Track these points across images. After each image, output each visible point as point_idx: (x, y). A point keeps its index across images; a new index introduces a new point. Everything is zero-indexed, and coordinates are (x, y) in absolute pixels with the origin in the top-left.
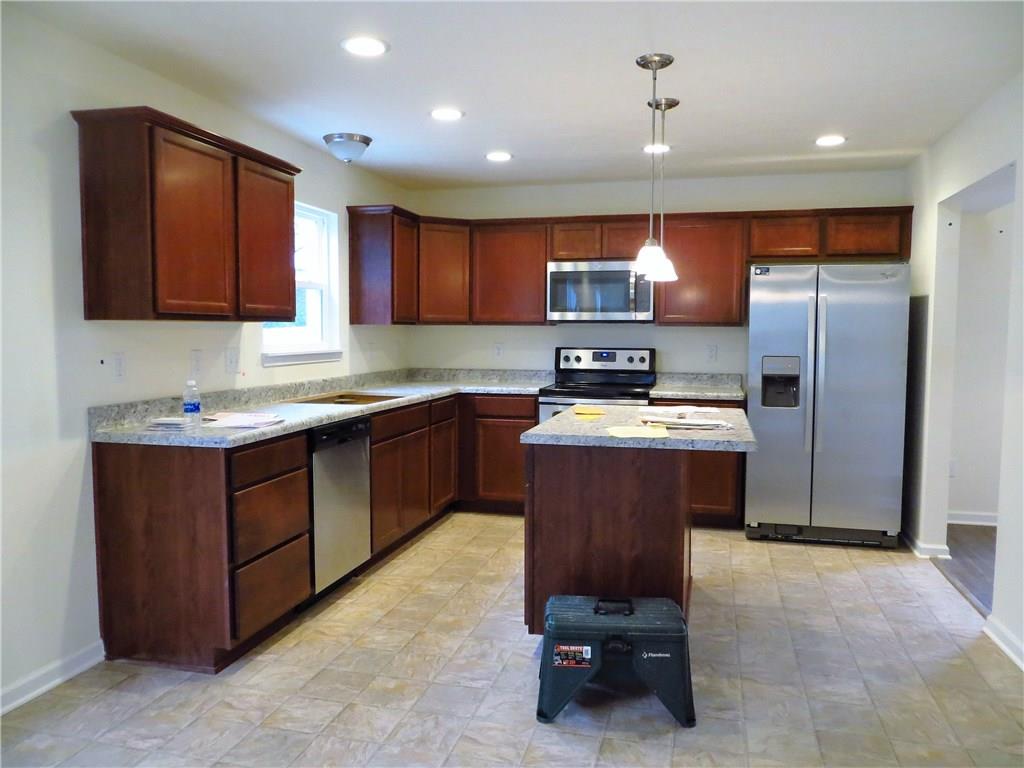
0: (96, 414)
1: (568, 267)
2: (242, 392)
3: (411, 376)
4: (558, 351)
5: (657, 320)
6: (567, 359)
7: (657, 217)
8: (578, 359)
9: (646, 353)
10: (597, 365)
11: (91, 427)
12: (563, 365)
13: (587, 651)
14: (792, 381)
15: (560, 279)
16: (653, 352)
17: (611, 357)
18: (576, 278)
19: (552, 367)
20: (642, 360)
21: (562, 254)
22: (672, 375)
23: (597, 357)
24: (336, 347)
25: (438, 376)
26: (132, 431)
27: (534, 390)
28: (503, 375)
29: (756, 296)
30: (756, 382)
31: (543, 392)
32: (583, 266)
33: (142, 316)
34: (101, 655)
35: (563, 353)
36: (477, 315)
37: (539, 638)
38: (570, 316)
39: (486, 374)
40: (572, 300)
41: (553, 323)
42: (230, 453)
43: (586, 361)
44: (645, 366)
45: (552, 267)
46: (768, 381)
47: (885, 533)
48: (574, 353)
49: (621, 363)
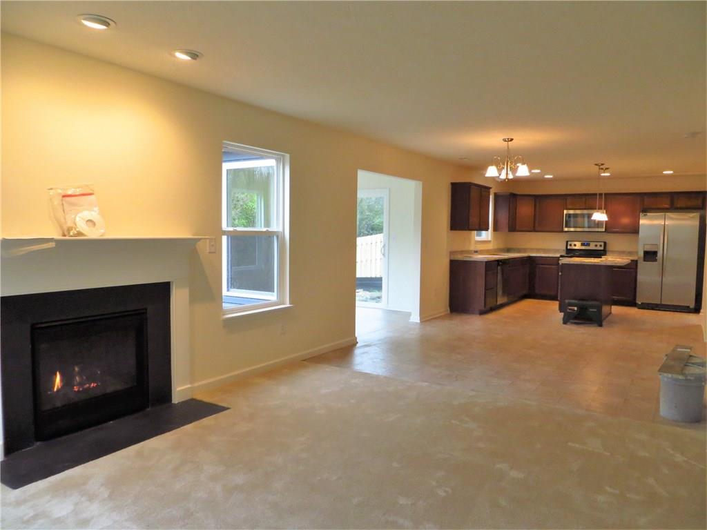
0: (452, 253)
1: (571, 212)
2: (471, 251)
3: (508, 250)
4: (567, 242)
5: (606, 231)
6: (571, 245)
7: (601, 194)
8: (575, 245)
9: (602, 244)
10: (583, 248)
11: (450, 256)
12: (569, 247)
13: (576, 309)
14: (655, 253)
15: (569, 216)
16: (605, 243)
17: (588, 245)
18: (575, 216)
19: (565, 248)
20: (601, 246)
21: (570, 207)
22: (613, 252)
23: (583, 245)
24: (490, 239)
25: (519, 251)
26: (459, 257)
27: (558, 255)
28: (545, 251)
29: (642, 222)
30: (641, 254)
31: (561, 256)
32: (578, 212)
33: (466, 230)
34: (449, 312)
35: (569, 243)
36: (537, 229)
37: (563, 314)
38: (572, 229)
39: (538, 250)
40: (572, 224)
41: (566, 232)
42: (486, 262)
43: (578, 246)
44: (602, 248)
45: (565, 212)
46: (646, 253)
47: (688, 307)
48: (573, 243)
49: (592, 247)
